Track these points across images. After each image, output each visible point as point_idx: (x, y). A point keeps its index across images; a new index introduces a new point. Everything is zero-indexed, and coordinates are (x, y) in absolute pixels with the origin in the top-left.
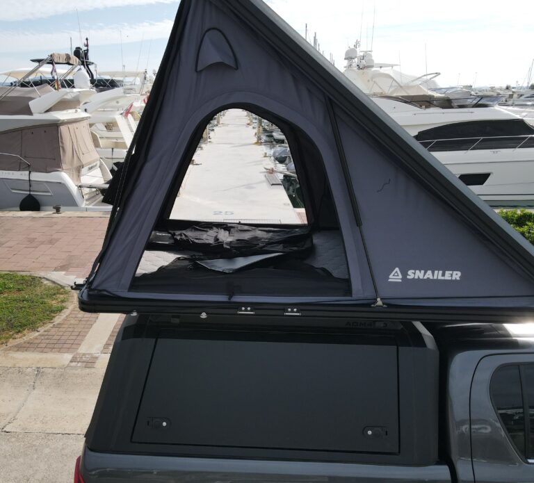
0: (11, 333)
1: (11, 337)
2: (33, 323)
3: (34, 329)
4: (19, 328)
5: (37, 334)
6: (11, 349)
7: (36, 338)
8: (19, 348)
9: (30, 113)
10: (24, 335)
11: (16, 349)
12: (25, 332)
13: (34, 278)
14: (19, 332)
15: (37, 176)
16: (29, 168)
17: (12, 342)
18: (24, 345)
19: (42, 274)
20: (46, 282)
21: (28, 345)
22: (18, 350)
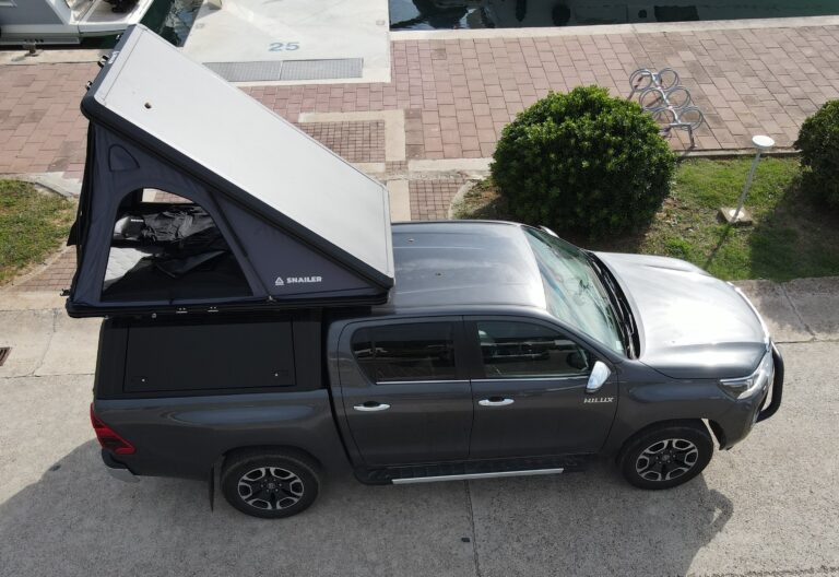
0: (14, 268)
1: (14, 273)
2: (37, 253)
3: (40, 261)
4: (21, 261)
5: (45, 268)
6: (19, 288)
7: (45, 273)
8: (28, 287)
10: (30, 270)
11: (24, 288)
12: (30, 266)
13: (23, 185)
14: (23, 266)
17: (18, 280)
18: (33, 283)
19: (33, 177)
20: (40, 190)
21: (37, 283)
22: (27, 290)
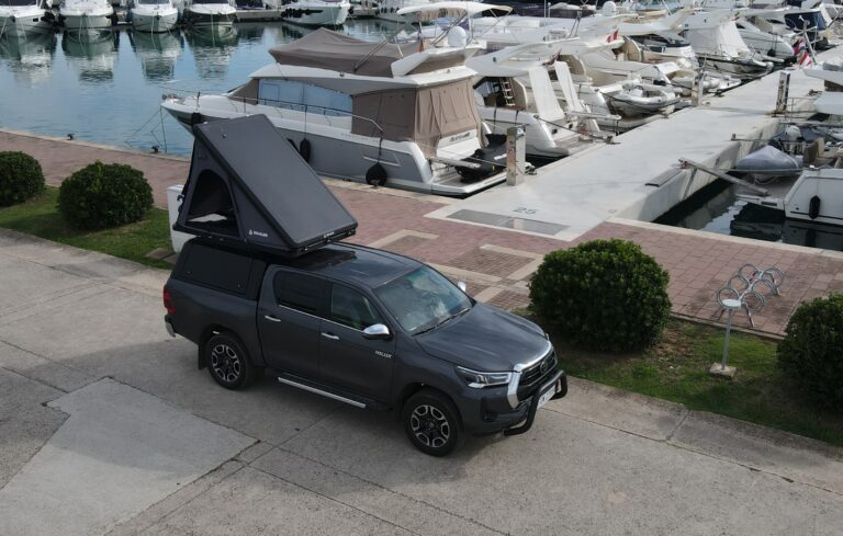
9: (391, 75)
15: (388, 145)
16: (382, 135)
